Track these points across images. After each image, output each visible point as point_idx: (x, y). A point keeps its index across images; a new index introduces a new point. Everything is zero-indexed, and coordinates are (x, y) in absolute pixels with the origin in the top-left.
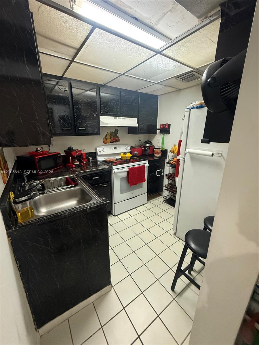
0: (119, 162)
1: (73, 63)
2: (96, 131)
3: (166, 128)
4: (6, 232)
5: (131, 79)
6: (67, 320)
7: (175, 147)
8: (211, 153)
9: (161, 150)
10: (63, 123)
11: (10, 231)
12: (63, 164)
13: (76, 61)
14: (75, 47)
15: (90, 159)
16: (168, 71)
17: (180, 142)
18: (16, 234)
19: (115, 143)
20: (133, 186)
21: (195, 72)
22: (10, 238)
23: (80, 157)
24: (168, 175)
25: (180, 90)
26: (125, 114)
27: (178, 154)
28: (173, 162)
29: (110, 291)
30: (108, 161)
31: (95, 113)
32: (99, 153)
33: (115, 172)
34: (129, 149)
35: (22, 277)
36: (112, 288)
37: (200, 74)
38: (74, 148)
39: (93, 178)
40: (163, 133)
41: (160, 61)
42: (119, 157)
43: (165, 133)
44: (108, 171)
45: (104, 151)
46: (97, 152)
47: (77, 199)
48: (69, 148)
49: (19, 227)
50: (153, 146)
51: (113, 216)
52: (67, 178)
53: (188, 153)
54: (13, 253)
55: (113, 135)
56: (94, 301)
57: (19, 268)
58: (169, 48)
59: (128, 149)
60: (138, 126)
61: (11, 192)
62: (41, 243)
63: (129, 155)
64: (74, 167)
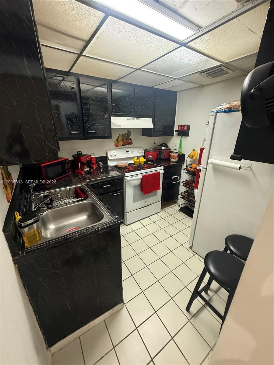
0: (131, 167)
1: (81, 57)
2: (107, 134)
3: (184, 129)
4: (12, 259)
5: (147, 74)
6: (79, 339)
7: (194, 152)
8: (238, 166)
9: (178, 154)
10: (71, 126)
11: (17, 257)
12: (71, 170)
13: (85, 55)
14: (83, 39)
15: (101, 164)
16: (191, 65)
17: (202, 150)
18: (22, 260)
19: (127, 146)
20: (147, 195)
21: (223, 66)
22: (17, 265)
23: (89, 163)
24: (184, 182)
25: (202, 86)
26: (139, 114)
27: (199, 163)
28: (191, 168)
29: (122, 309)
30: (120, 167)
31: (106, 114)
32: (110, 158)
33: (127, 180)
34: (143, 153)
35: (31, 302)
36: (124, 306)
37: (229, 69)
38: (84, 153)
39: (104, 187)
40: (180, 135)
41: (184, 54)
42: (132, 162)
43: (183, 136)
44: (120, 179)
45: (115, 155)
46: (108, 156)
47: (87, 213)
48: (78, 152)
49: (26, 253)
50: (169, 149)
51: (125, 225)
52: (76, 189)
53: (211, 163)
54: (21, 280)
55: (126, 137)
56: (106, 319)
57: (27, 293)
58: (197, 39)
59: (141, 153)
60: (153, 128)
61: (16, 212)
62: (50, 267)
63: (142, 160)
64: (84, 174)
